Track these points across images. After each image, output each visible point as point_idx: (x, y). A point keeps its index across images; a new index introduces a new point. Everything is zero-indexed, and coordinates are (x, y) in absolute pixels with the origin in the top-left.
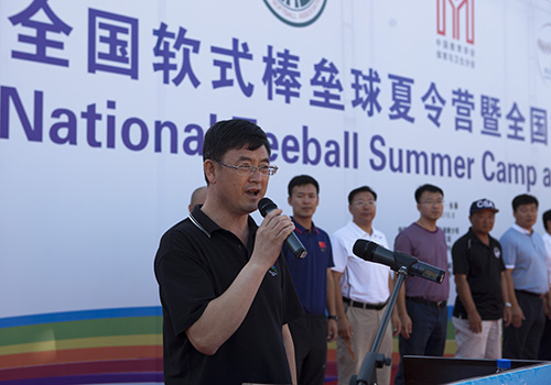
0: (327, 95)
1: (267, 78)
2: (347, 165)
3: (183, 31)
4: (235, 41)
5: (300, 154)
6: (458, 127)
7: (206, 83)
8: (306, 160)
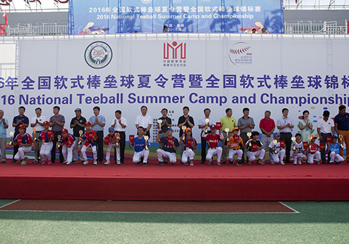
0: (110, 85)
1: (88, 83)
2: (118, 102)
3: (62, 77)
4: (78, 76)
5: (100, 101)
6: (174, 87)
7: (69, 87)
8: (102, 102)
